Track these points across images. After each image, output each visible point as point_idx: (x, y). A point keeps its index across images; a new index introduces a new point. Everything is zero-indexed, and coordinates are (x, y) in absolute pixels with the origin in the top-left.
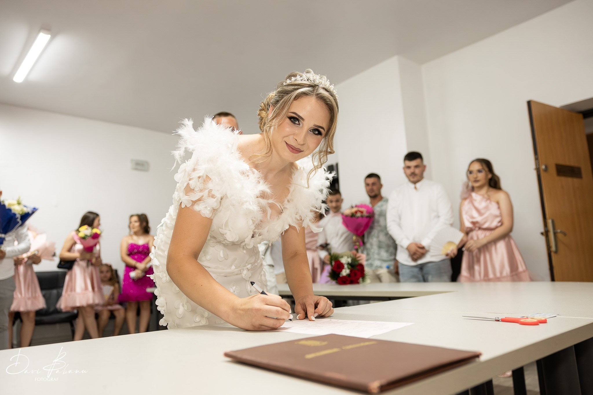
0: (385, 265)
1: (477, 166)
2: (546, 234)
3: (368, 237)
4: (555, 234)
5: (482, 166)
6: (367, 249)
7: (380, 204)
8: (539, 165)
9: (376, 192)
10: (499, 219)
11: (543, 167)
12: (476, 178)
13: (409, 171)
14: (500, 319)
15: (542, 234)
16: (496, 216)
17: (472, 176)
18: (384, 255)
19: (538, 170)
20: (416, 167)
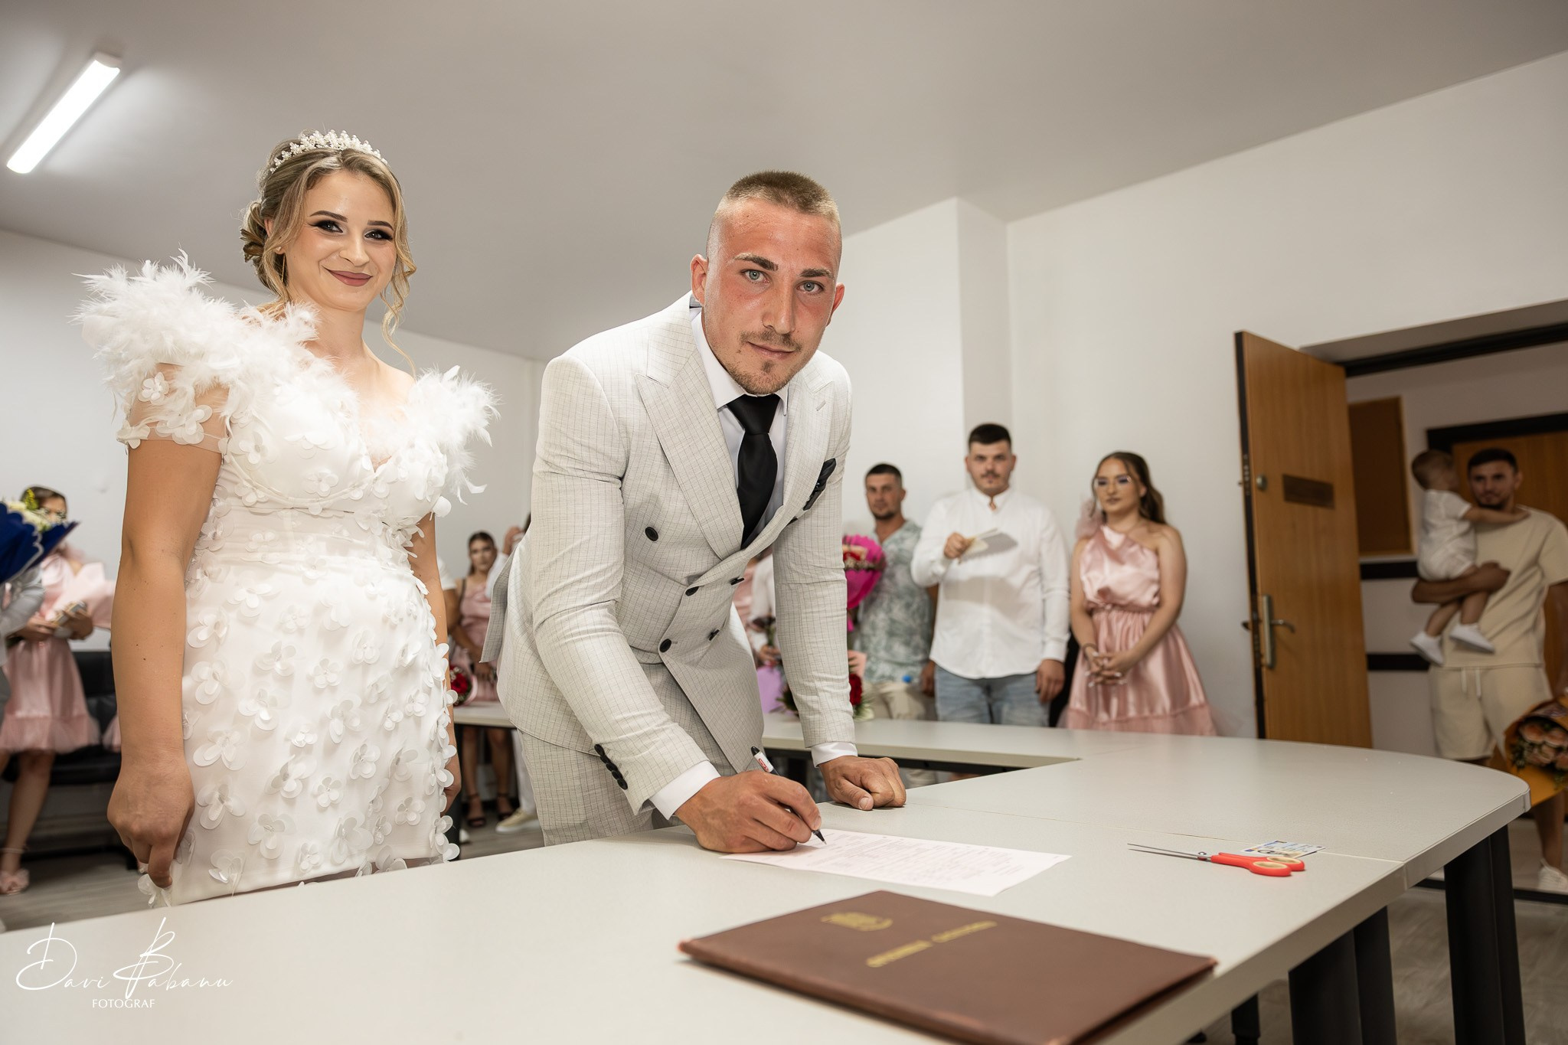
0: (902, 673)
1: (1115, 469)
2: (1253, 626)
3: (866, 610)
4: (1272, 627)
5: (1127, 467)
6: (863, 636)
7: (897, 535)
8: (1250, 475)
9: (891, 508)
10: (1154, 588)
11: (1259, 481)
12: (1114, 493)
13: (980, 468)
14: (1208, 856)
15: (1245, 625)
16: (1152, 581)
17: (1102, 491)
18: (901, 651)
19: (1247, 485)
20: (999, 457)
